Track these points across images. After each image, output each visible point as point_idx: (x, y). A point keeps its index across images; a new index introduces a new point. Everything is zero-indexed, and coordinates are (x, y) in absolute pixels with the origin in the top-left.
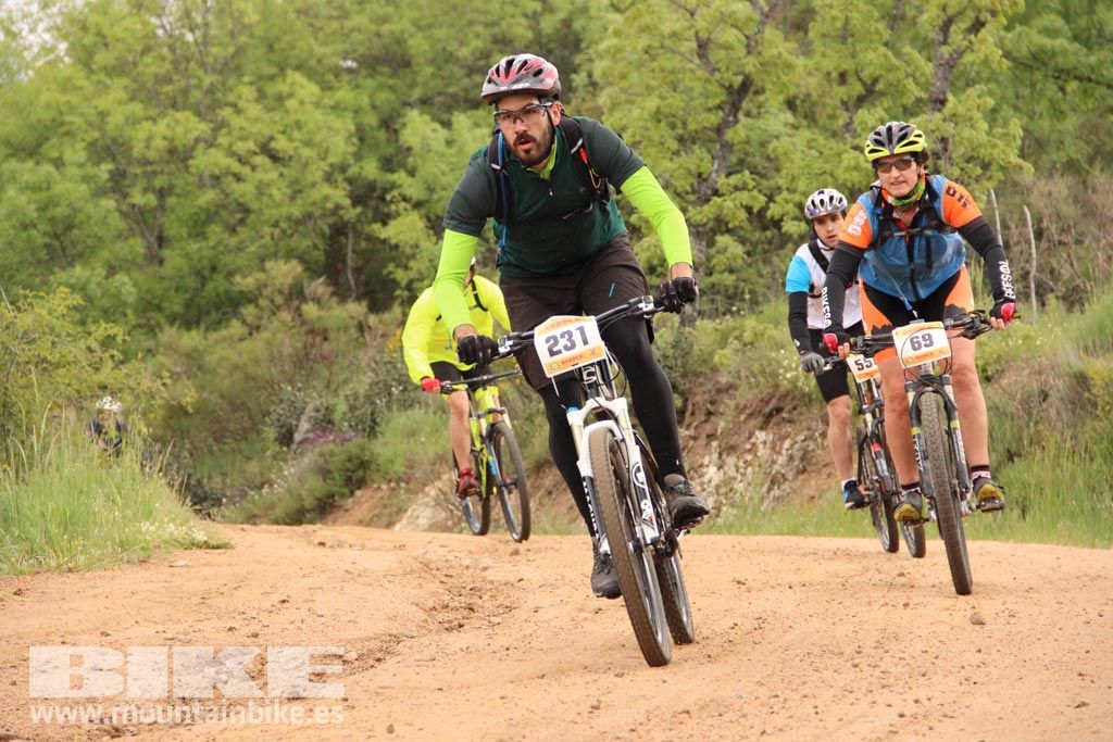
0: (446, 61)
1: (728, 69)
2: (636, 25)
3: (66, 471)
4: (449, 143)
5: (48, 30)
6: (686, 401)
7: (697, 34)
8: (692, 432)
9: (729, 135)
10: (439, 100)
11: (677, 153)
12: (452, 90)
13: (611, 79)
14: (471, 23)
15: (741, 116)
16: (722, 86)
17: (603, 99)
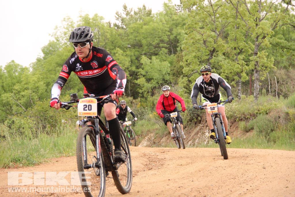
0: (150, 45)
1: (210, 47)
2: (190, 38)
3: (68, 134)
4: (151, 63)
5: (66, 40)
6: (201, 118)
7: (203, 39)
8: (203, 125)
9: (210, 61)
10: (148, 53)
11: (199, 65)
12: (151, 51)
13: (185, 49)
14: (155, 37)
15: (213, 57)
16: (209, 50)
17: (183, 53)
